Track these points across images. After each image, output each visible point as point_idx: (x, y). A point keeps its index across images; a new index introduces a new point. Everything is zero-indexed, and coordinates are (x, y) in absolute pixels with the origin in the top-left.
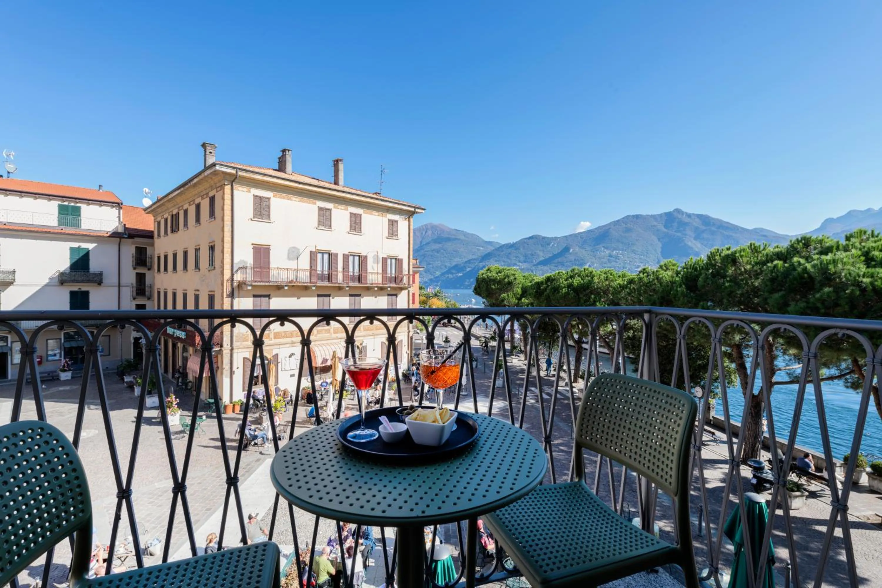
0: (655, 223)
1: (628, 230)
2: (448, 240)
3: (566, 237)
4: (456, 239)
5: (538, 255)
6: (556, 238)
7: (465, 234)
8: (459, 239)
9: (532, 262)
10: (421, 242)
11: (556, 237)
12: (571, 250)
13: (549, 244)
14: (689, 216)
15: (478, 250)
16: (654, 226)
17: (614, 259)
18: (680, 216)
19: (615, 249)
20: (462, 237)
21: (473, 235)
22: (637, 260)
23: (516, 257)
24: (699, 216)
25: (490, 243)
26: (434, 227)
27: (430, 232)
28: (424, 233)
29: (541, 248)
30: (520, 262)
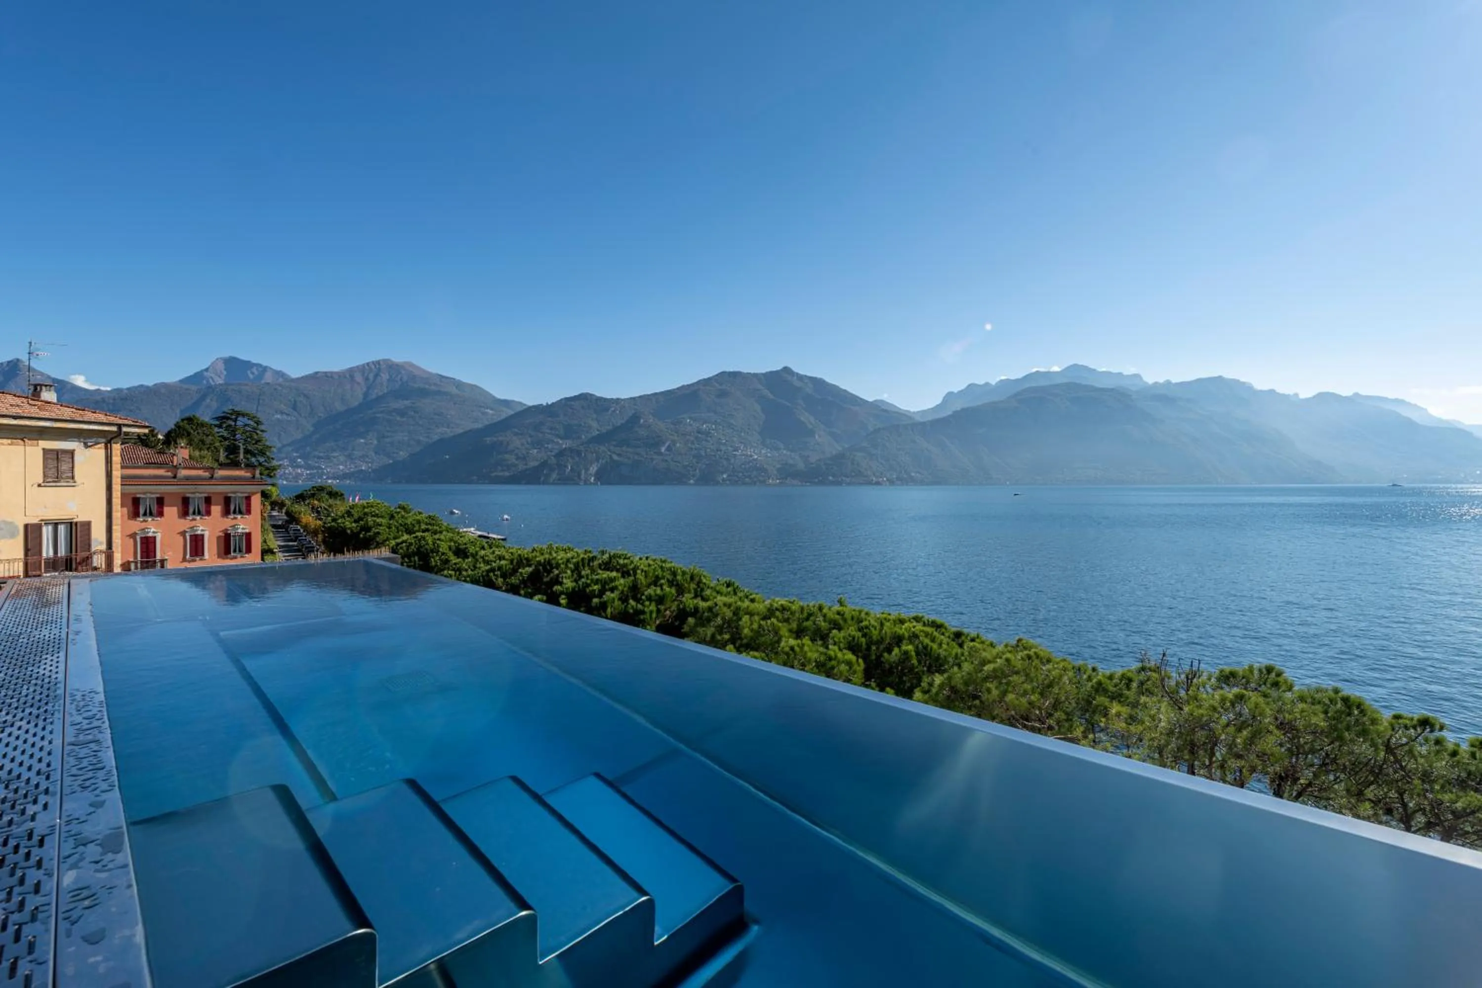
0: (760, 387)
1: (723, 394)
2: (423, 393)
3: (634, 399)
4: (439, 393)
5: (590, 427)
6: (618, 401)
7: (459, 384)
8: (446, 394)
9: (579, 438)
10: (366, 395)
11: (618, 399)
12: (642, 421)
13: (607, 410)
14: (801, 378)
15: (484, 413)
16: (758, 390)
17: (703, 436)
18: (789, 378)
19: (705, 422)
20: (454, 391)
21: (474, 387)
22: (735, 439)
23: (551, 429)
24: (812, 379)
25: (506, 403)
26: (393, 368)
27: (385, 376)
28: (371, 376)
29: (595, 416)
30: (558, 436)
